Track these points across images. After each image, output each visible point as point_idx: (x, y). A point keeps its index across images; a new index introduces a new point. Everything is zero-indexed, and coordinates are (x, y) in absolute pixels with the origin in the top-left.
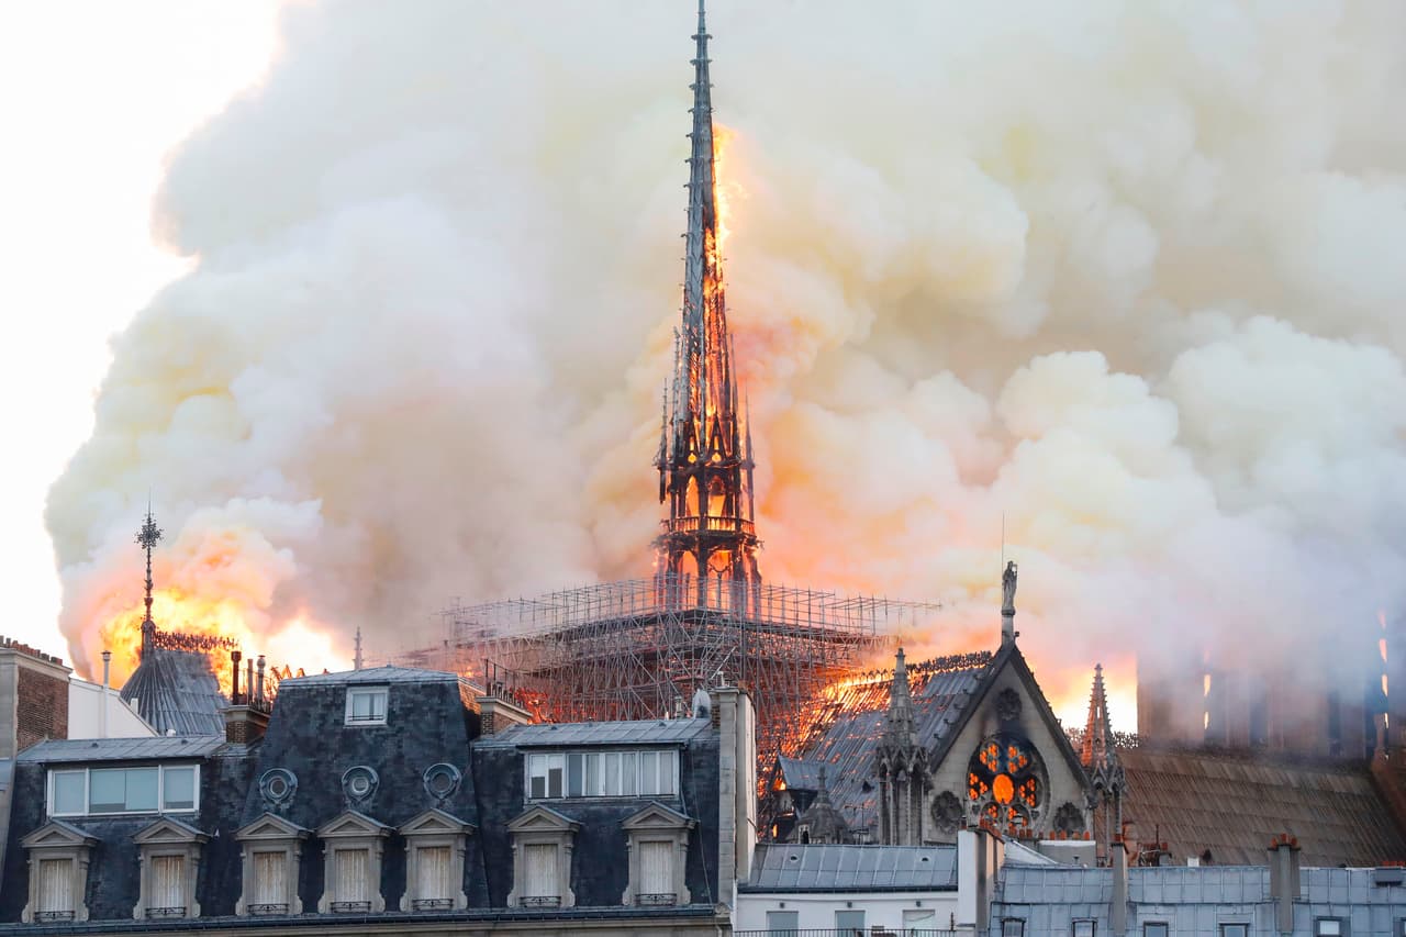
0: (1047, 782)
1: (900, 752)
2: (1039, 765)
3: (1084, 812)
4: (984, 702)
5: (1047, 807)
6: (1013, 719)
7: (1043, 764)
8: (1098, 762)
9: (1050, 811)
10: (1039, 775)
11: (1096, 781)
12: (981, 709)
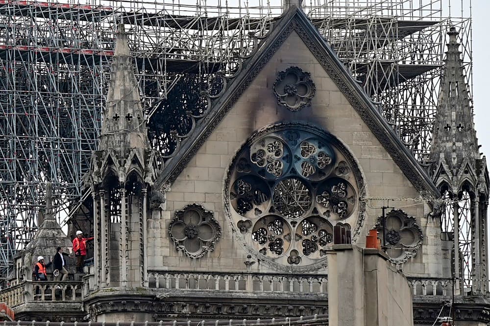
0: (361, 185)
1: (109, 157)
2: (348, 165)
3: (423, 221)
4: (253, 86)
5: (361, 218)
6: (303, 106)
7: (355, 165)
8: (442, 155)
9: (364, 223)
10: (350, 177)
11: (440, 180)
12: (249, 95)
